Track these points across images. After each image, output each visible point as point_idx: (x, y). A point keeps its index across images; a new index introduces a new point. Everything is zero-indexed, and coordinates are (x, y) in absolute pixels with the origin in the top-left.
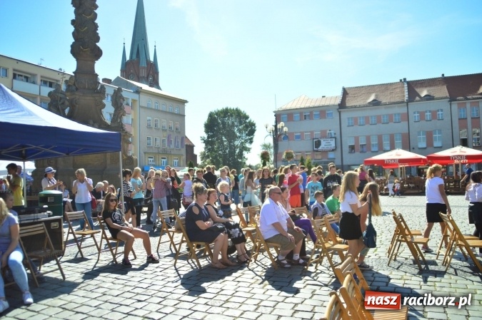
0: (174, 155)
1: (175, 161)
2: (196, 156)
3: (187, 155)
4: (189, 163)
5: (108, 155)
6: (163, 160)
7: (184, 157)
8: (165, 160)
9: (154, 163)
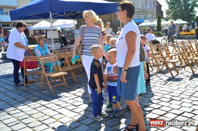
0: (150, 12)
1: (150, 16)
2: (163, 12)
3: (157, 12)
4: (158, 16)
5: (113, 15)
6: (143, 16)
7: (156, 13)
8: (144, 16)
9: (137, 18)
